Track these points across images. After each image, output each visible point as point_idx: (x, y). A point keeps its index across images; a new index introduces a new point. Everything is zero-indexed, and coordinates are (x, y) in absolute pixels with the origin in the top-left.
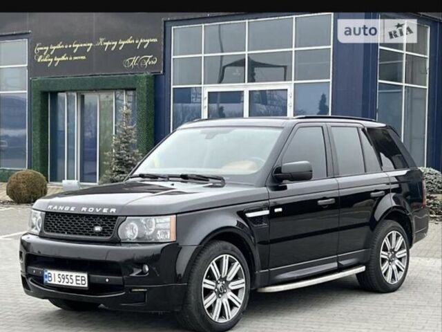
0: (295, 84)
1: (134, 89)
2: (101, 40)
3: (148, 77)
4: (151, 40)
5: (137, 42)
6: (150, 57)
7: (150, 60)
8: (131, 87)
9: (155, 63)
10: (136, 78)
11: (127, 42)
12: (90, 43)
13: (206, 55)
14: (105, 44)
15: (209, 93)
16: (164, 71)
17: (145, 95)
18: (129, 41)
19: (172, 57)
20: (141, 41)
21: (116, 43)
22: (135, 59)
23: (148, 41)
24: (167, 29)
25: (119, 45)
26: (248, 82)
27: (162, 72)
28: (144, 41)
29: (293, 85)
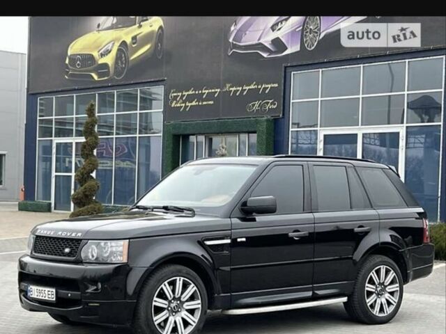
0: (407, 127)
1: (255, 132)
2: (228, 85)
3: (268, 120)
4: (273, 85)
5: (259, 87)
6: (271, 101)
7: (271, 105)
8: (253, 130)
9: (275, 107)
10: (257, 122)
11: (250, 87)
12: (217, 88)
13: (322, 99)
14: (231, 89)
15: (325, 136)
16: (283, 115)
17: (264, 137)
18: (252, 87)
19: (291, 101)
20: (264, 86)
21: (240, 89)
22: (257, 104)
23: (270, 86)
24: (288, 74)
25: (243, 90)
26: (362, 125)
27: (281, 116)
28: (267, 86)
29: (405, 128)
